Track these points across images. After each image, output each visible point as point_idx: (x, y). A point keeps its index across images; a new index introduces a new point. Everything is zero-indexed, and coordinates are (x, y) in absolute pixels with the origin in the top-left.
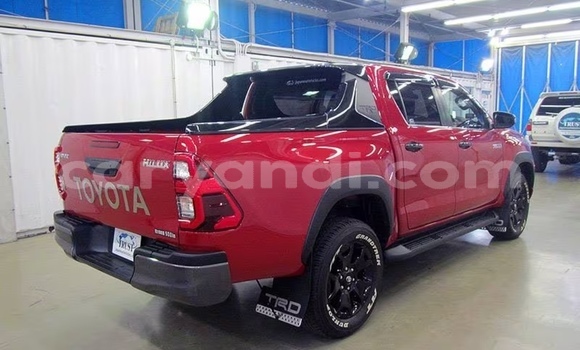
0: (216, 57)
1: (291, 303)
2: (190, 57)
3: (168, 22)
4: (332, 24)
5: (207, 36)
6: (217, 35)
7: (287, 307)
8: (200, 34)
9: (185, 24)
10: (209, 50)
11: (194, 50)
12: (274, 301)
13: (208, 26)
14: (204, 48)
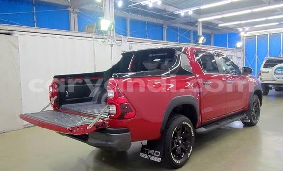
0: (113, 43)
1: (156, 152)
2: (102, 43)
3: (91, 28)
4: (165, 27)
5: (109, 34)
6: (113, 33)
7: (154, 153)
8: (106, 32)
9: (100, 29)
10: (110, 40)
11: (103, 40)
12: (147, 151)
13: (110, 29)
14: (108, 39)
